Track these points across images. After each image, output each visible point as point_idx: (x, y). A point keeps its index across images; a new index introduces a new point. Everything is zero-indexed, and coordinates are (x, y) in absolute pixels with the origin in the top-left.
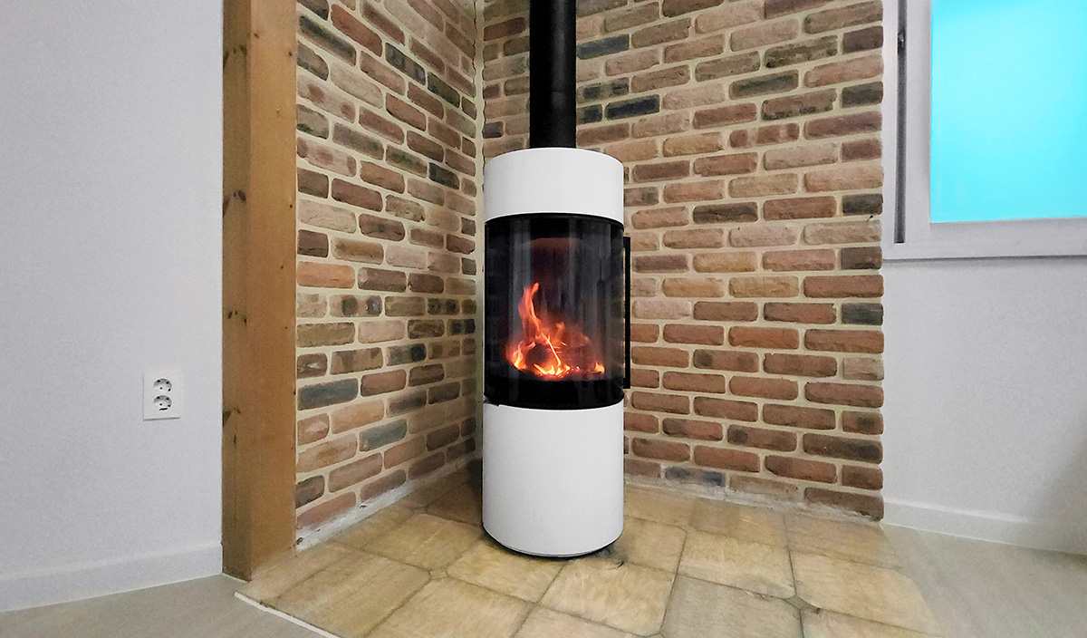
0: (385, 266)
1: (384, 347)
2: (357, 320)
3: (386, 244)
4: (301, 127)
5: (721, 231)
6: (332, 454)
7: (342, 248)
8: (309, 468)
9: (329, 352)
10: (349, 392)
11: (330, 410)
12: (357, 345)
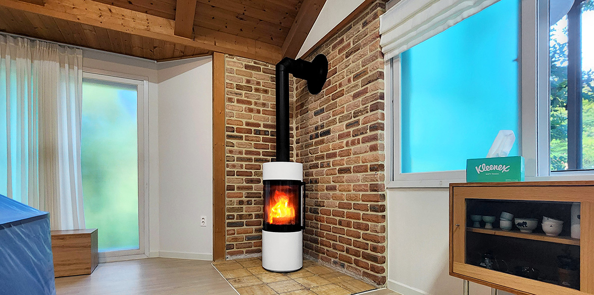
0: (254, 191)
1: (253, 214)
2: (244, 206)
3: (253, 185)
4: (227, 161)
5: (343, 177)
6: (236, 239)
7: (239, 188)
8: (230, 242)
9: (235, 214)
10: (241, 225)
11: (236, 228)
12: (244, 213)
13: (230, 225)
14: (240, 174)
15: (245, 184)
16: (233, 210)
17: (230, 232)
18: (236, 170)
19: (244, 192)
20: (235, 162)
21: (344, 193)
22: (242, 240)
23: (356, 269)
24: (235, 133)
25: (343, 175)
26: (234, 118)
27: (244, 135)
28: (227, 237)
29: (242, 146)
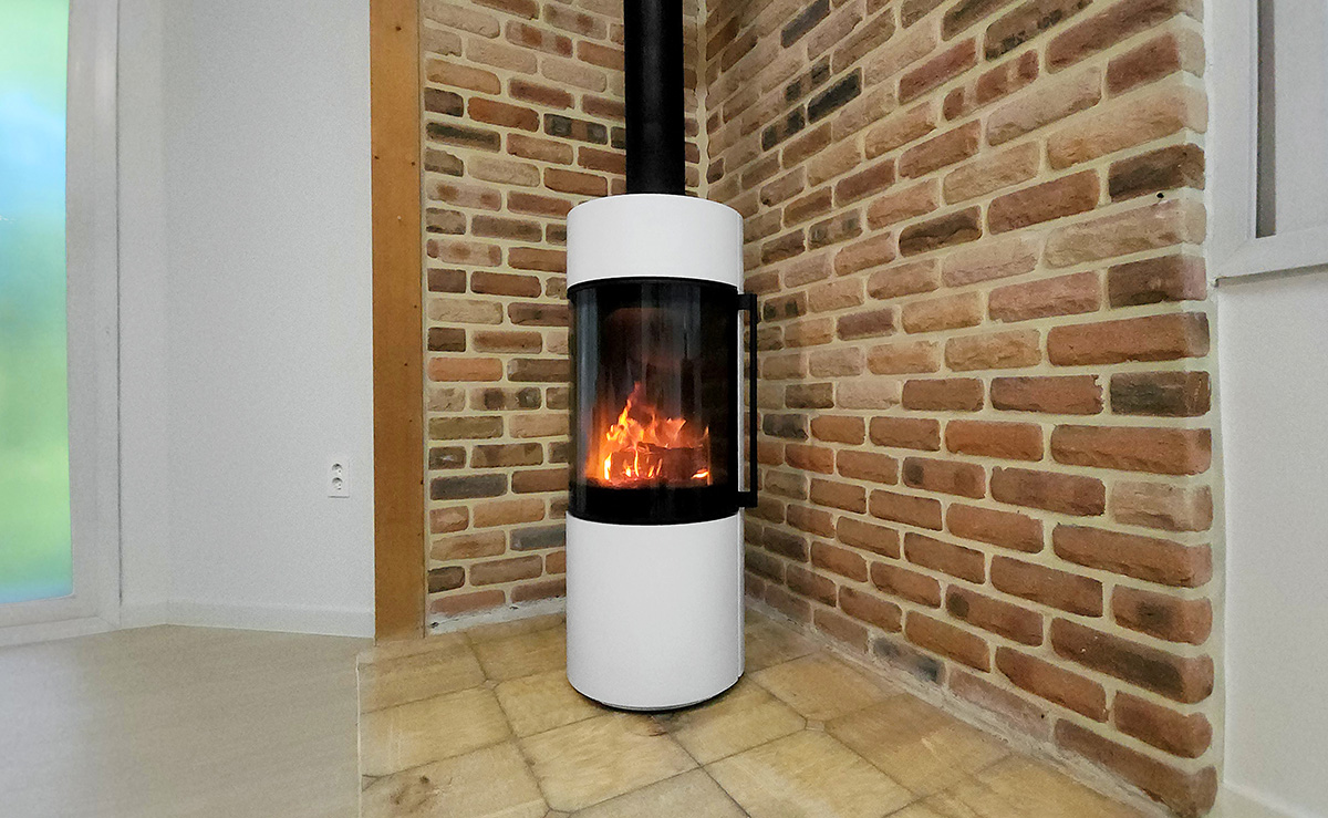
0: (544, 355)
1: (546, 443)
2: (506, 414)
4: (430, 229)
5: (932, 264)
6: (471, 547)
7: (484, 341)
8: (445, 558)
9: (469, 446)
10: (494, 487)
11: (471, 503)
12: (507, 439)
13: (444, 489)
14: (485, 285)
15: (508, 326)
16: (459, 428)
17: (447, 520)
18: (470, 270)
19: (506, 359)
20: (468, 238)
21: (931, 337)
22: (498, 548)
23: (1015, 703)
24: (465, 121)
25: (927, 255)
26: (462, 61)
27: (504, 132)
28: (432, 539)
29: (496, 175)
